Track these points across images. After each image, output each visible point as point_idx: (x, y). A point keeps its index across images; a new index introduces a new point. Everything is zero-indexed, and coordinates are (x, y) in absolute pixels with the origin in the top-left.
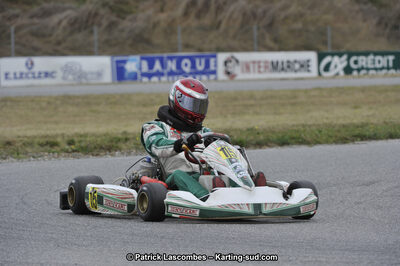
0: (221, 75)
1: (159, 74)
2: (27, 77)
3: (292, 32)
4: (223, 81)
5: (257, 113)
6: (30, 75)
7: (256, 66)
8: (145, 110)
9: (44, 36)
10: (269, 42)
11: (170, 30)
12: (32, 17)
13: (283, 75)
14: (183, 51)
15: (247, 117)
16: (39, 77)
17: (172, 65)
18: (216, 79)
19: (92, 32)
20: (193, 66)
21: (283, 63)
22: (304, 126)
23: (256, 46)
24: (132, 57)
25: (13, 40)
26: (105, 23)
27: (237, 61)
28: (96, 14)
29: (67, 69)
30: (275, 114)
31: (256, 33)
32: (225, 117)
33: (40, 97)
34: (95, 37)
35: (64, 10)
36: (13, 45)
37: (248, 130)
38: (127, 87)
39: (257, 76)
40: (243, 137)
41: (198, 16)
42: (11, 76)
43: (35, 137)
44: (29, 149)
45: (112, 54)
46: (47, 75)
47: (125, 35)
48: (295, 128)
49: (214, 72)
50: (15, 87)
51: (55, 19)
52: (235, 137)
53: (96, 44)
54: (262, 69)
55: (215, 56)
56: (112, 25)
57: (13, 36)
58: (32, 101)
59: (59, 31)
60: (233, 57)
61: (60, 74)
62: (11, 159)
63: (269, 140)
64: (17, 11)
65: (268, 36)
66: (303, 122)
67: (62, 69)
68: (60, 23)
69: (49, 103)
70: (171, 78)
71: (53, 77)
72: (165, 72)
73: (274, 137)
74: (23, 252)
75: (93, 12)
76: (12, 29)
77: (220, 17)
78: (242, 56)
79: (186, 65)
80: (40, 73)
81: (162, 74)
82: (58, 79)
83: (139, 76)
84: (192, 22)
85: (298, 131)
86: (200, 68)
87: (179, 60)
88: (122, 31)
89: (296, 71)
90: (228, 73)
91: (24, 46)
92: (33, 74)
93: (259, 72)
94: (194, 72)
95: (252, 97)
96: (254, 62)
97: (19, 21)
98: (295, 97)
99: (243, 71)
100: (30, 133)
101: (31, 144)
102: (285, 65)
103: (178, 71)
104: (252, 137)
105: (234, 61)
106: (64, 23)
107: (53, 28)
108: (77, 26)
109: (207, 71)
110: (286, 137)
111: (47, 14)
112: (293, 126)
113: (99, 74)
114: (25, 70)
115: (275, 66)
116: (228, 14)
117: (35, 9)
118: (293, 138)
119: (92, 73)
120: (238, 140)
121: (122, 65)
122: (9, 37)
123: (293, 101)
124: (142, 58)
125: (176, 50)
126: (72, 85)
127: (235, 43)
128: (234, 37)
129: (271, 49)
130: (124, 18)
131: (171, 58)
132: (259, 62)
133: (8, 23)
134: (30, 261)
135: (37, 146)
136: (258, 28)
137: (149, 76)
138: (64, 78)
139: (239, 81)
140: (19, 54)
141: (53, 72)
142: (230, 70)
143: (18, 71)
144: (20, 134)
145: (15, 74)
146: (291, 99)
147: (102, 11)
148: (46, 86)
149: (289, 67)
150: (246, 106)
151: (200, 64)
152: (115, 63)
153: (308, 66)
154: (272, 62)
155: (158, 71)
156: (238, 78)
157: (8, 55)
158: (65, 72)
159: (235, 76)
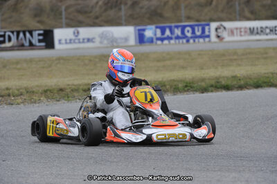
0: (213, 38)
1: (169, 38)
2: (75, 42)
3: (264, 6)
4: (215, 42)
5: (239, 65)
6: (77, 41)
7: (238, 31)
8: (159, 64)
9: (86, 12)
10: (247, 14)
11: (176, 7)
13: (258, 37)
14: (186, 21)
15: (232, 68)
16: (83, 42)
17: (178, 32)
18: (210, 41)
19: (120, 9)
20: (193, 32)
21: (257, 29)
22: (272, 74)
23: (238, 17)
24: (149, 27)
25: (64, 16)
26: (130, 3)
27: (225, 28)
29: (102, 36)
31: (238, 8)
32: (216, 68)
33: (84, 56)
34: (123, 13)
36: (64, 21)
37: (233, 77)
38: (146, 48)
39: (239, 38)
40: (229, 83)
42: (63, 41)
43: (80, 85)
44: (76, 94)
45: (135, 25)
46: (89, 40)
47: (144, 10)
48: (267, 75)
49: (208, 36)
50: (67, 49)
52: (223, 83)
53: (124, 18)
54: (243, 34)
55: (208, 25)
56: (134, 4)
57: (64, 13)
59: (97, 9)
60: (221, 25)
61: (98, 40)
62: (63, 101)
63: (247, 84)
65: (246, 10)
66: (272, 71)
67: (99, 36)
68: (97, 3)
69: (90, 61)
70: (177, 41)
71: (93, 42)
72: (173, 36)
73: (251, 82)
74: (71, 167)
76: (63, 8)
78: (228, 25)
79: (188, 31)
80: (84, 39)
81: (171, 38)
82: (97, 44)
83: (155, 40)
85: (268, 77)
86: (198, 33)
87: (183, 28)
88: (142, 8)
89: (267, 34)
90: (218, 37)
91: (72, 20)
92: (79, 39)
93: (241, 35)
94: (195, 37)
95: (235, 53)
96: (237, 29)
97: (68, 3)
98: (266, 53)
99: (229, 35)
100: (76, 82)
101: (77, 90)
102: (259, 30)
103: (183, 36)
104: (235, 83)
105: (222, 28)
106: (100, 3)
107: (92, 7)
108: (109, 4)
109: (204, 36)
110: (260, 82)
112: (265, 74)
113: (126, 39)
114: (73, 37)
115: (252, 31)
118: (265, 83)
119: (121, 38)
120: (226, 84)
121: (142, 32)
122: (61, 14)
123: (265, 56)
125: (181, 21)
126: (107, 47)
127: (223, 15)
128: (222, 11)
129: (248, 19)
131: (177, 27)
132: (240, 29)
133: (60, 4)
134: (76, 173)
135: (82, 91)
136: (239, 4)
137: (162, 40)
138: (101, 42)
139: (226, 42)
140: (68, 26)
141: (94, 38)
142: (219, 35)
143: (68, 38)
144: (70, 83)
146: (263, 55)
148: (88, 48)
149: (262, 31)
150: (231, 60)
151: (198, 31)
152: (137, 31)
153: (276, 30)
154: (250, 29)
155: (168, 36)
156: (225, 40)
157: (61, 27)
158: (101, 38)
159: (223, 38)
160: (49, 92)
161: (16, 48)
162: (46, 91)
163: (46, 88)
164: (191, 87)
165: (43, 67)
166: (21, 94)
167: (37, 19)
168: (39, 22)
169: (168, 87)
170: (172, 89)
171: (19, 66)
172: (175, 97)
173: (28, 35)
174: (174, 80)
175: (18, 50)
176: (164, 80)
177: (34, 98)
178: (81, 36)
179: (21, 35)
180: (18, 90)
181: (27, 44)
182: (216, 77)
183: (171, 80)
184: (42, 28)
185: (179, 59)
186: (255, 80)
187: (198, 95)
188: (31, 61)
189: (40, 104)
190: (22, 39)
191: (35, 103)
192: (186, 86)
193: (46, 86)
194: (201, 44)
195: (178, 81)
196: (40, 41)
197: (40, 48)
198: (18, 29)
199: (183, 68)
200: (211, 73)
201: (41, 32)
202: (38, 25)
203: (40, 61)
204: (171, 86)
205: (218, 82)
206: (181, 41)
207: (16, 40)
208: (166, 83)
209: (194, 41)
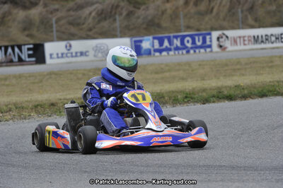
0: (215, 48)
1: (168, 50)
2: (67, 56)
3: (269, 13)
4: (217, 52)
5: (243, 75)
6: (69, 55)
7: (242, 39)
8: (157, 76)
9: (78, 24)
10: (251, 21)
11: (175, 16)
12: (69, 10)
13: (263, 46)
14: (185, 31)
15: (235, 78)
16: (76, 56)
17: (177, 42)
18: (211, 51)
19: (115, 20)
20: (194, 42)
21: (262, 36)
22: (278, 82)
23: (241, 26)
24: (146, 38)
25: (54, 29)
26: (125, 13)
27: (227, 37)
28: (118, 6)
29: (97, 49)
30: (257, 74)
31: (240, 15)
32: (218, 78)
33: (77, 70)
34: (117, 24)
35: (93, 4)
36: (55, 32)
37: (236, 86)
39: (242, 47)
40: (232, 92)
41: (196, 4)
42: (55, 56)
45: (131, 36)
46: (82, 54)
47: (140, 21)
48: (272, 84)
49: (210, 46)
50: (58, 64)
51: (87, 11)
52: (226, 93)
53: (119, 30)
54: (246, 42)
55: (210, 34)
56: (130, 14)
57: (54, 26)
58: (71, 73)
59: (90, 20)
60: (224, 34)
61: (91, 53)
62: (55, 116)
63: (251, 93)
64: (56, 6)
65: (249, 17)
66: (278, 79)
67: (93, 49)
68: (90, 14)
69: (84, 74)
70: (177, 52)
71: (86, 56)
72: (172, 47)
73: (256, 91)
75: (115, 5)
76: (54, 20)
77: (212, 4)
78: (230, 33)
79: (188, 41)
80: (76, 53)
81: (170, 50)
82: (91, 57)
83: (152, 52)
84: (192, 9)
85: (274, 86)
86: (199, 43)
87: (184, 37)
88: (138, 18)
89: (272, 43)
90: (221, 46)
91: (63, 33)
92: (72, 53)
93: (245, 44)
94: (195, 47)
95: (239, 63)
96: (240, 37)
97: (59, 14)
98: (272, 62)
99: (231, 44)
102: (264, 37)
103: (182, 47)
104: (239, 92)
105: (224, 37)
106: (93, 14)
107: (85, 18)
108: (103, 16)
109: (205, 46)
110: (265, 91)
111: (80, 7)
112: (270, 82)
114: (65, 51)
115: (256, 40)
116: (218, 2)
117: (71, 4)
118: (271, 91)
120: (228, 95)
121: (138, 44)
122: (51, 26)
123: (270, 64)
124: (154, 38)
125: (180, 31)
126: (101, 61)
127: (225, 24)
128: (224, 20)
129: (252, 27)
130: (139, 8)
131: (176, 37)
132: (244, 37)
133: (50, 16)
136: (242, 11)
137: (160, 51)
138: (95, 56)
139: (229, 51)
140: (60, 39)
141: (88, 52)
142: (221, 44)
143: (60, 52)
144: (62, 97)
145: (58, 54)
146: (269, 63)
147: (122, 4)
148: (82, 62)
149: (267, 39)
150: (234, 70)
151: (199, 41)
152: (133, 43)
153: (282, 38)
154: (254, 37)
155: (166, 47)
156: (227, 50)
157: (52, 41)
158: (96, 51)
159: (225, 48)
160: (39, 107)
161: (4, 64)
162: (36, 106)
163: (37, 103)
164: (192, 98)
165: (34, 83)
166: (10, 110)
167: (26, 33)
168: (27, 36)
169: (166, 98)
170: (171, 101)
171: (7, 83)
172: (174, 108)
173: (16, 50)
174: (173, 92)
175: (7, 66)
176: (163, 91)
177: (24, 113)
178: (73, 50)
179: (10, 50)
180: (6, 106)
181: (16, 59)
182: (218, 88)
183: (170, 92)
184: (32, 42)
185: (179, 70)
186: (260, 89)
187: (199, 106)
188: (20, 76)
189: (31, 120)
190: (10, 54)
191: (25, 119)
192: (186, 97)
193: (36, 101)
194: (202, 54)
195: (177, 92)
196: (30, 56)
197: (30, 63)
198: (6, 44)
199: (183, 79)
200: (213, 83)
201: (31, 46)
202: (28, 39)
203: (30, 77)
204: (170, 98)
205: (220, 92)
206: (180, 52)
207: (4, 56)
208: (165, 95)
209: (195, 51)
